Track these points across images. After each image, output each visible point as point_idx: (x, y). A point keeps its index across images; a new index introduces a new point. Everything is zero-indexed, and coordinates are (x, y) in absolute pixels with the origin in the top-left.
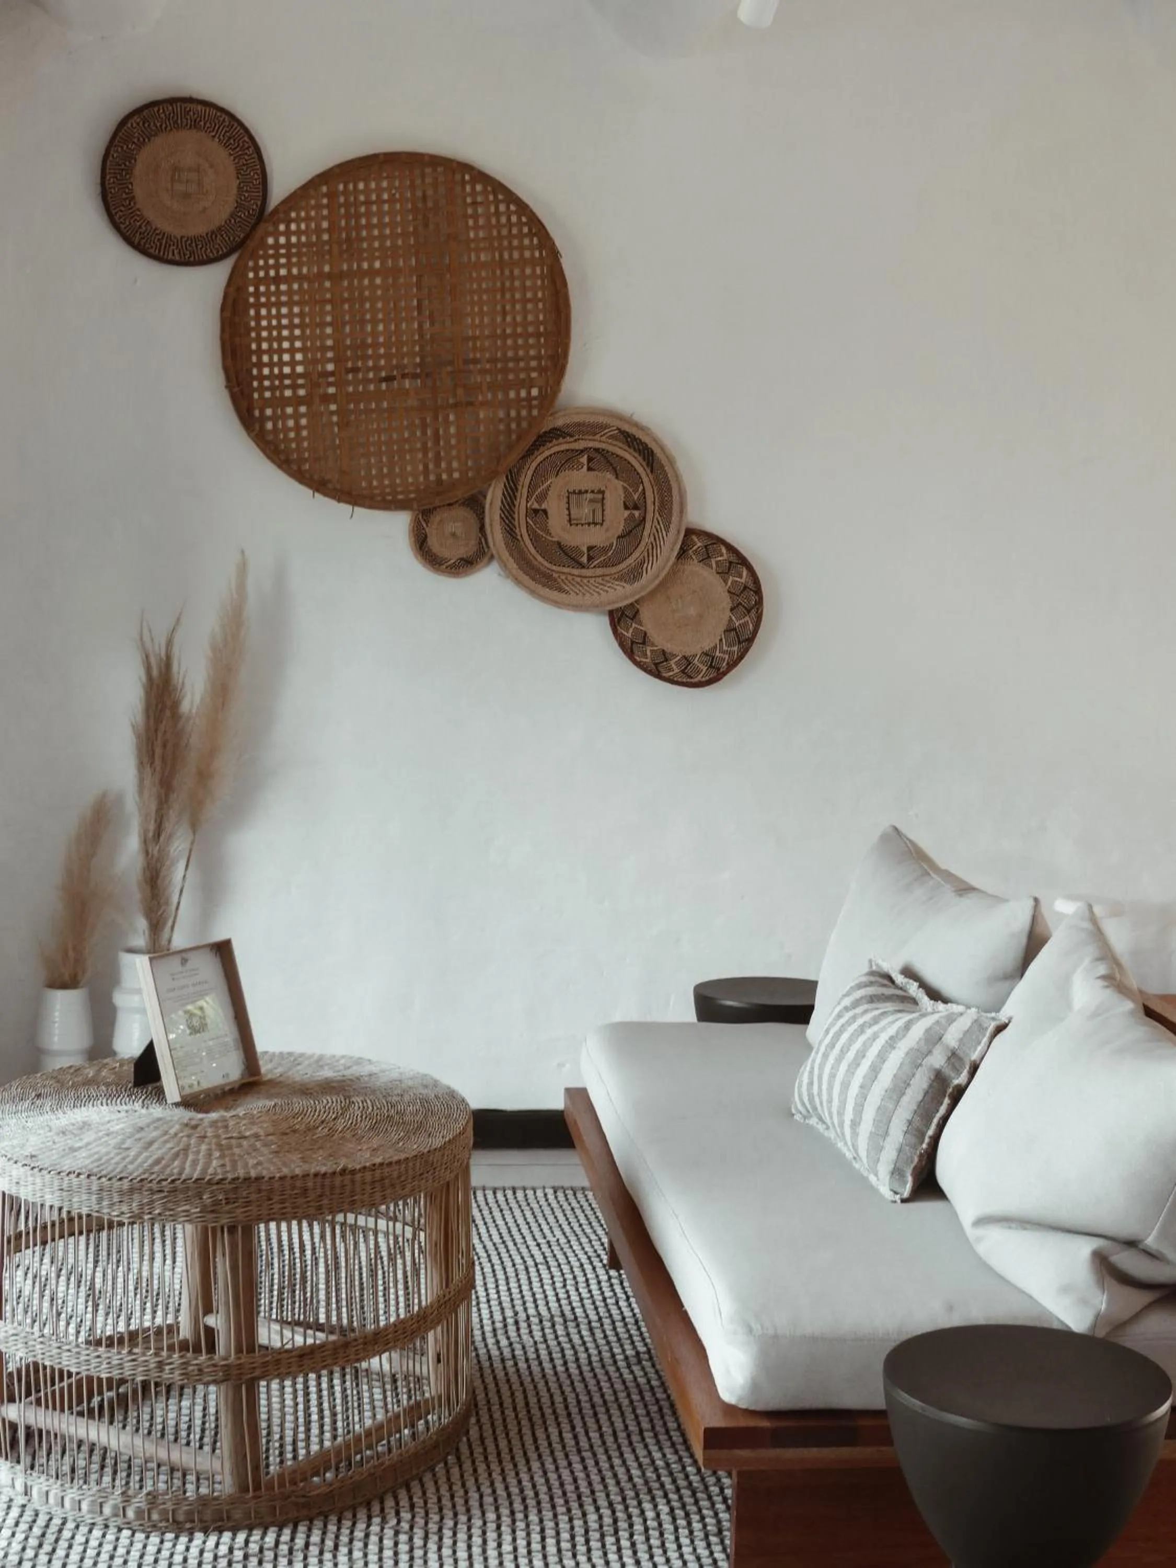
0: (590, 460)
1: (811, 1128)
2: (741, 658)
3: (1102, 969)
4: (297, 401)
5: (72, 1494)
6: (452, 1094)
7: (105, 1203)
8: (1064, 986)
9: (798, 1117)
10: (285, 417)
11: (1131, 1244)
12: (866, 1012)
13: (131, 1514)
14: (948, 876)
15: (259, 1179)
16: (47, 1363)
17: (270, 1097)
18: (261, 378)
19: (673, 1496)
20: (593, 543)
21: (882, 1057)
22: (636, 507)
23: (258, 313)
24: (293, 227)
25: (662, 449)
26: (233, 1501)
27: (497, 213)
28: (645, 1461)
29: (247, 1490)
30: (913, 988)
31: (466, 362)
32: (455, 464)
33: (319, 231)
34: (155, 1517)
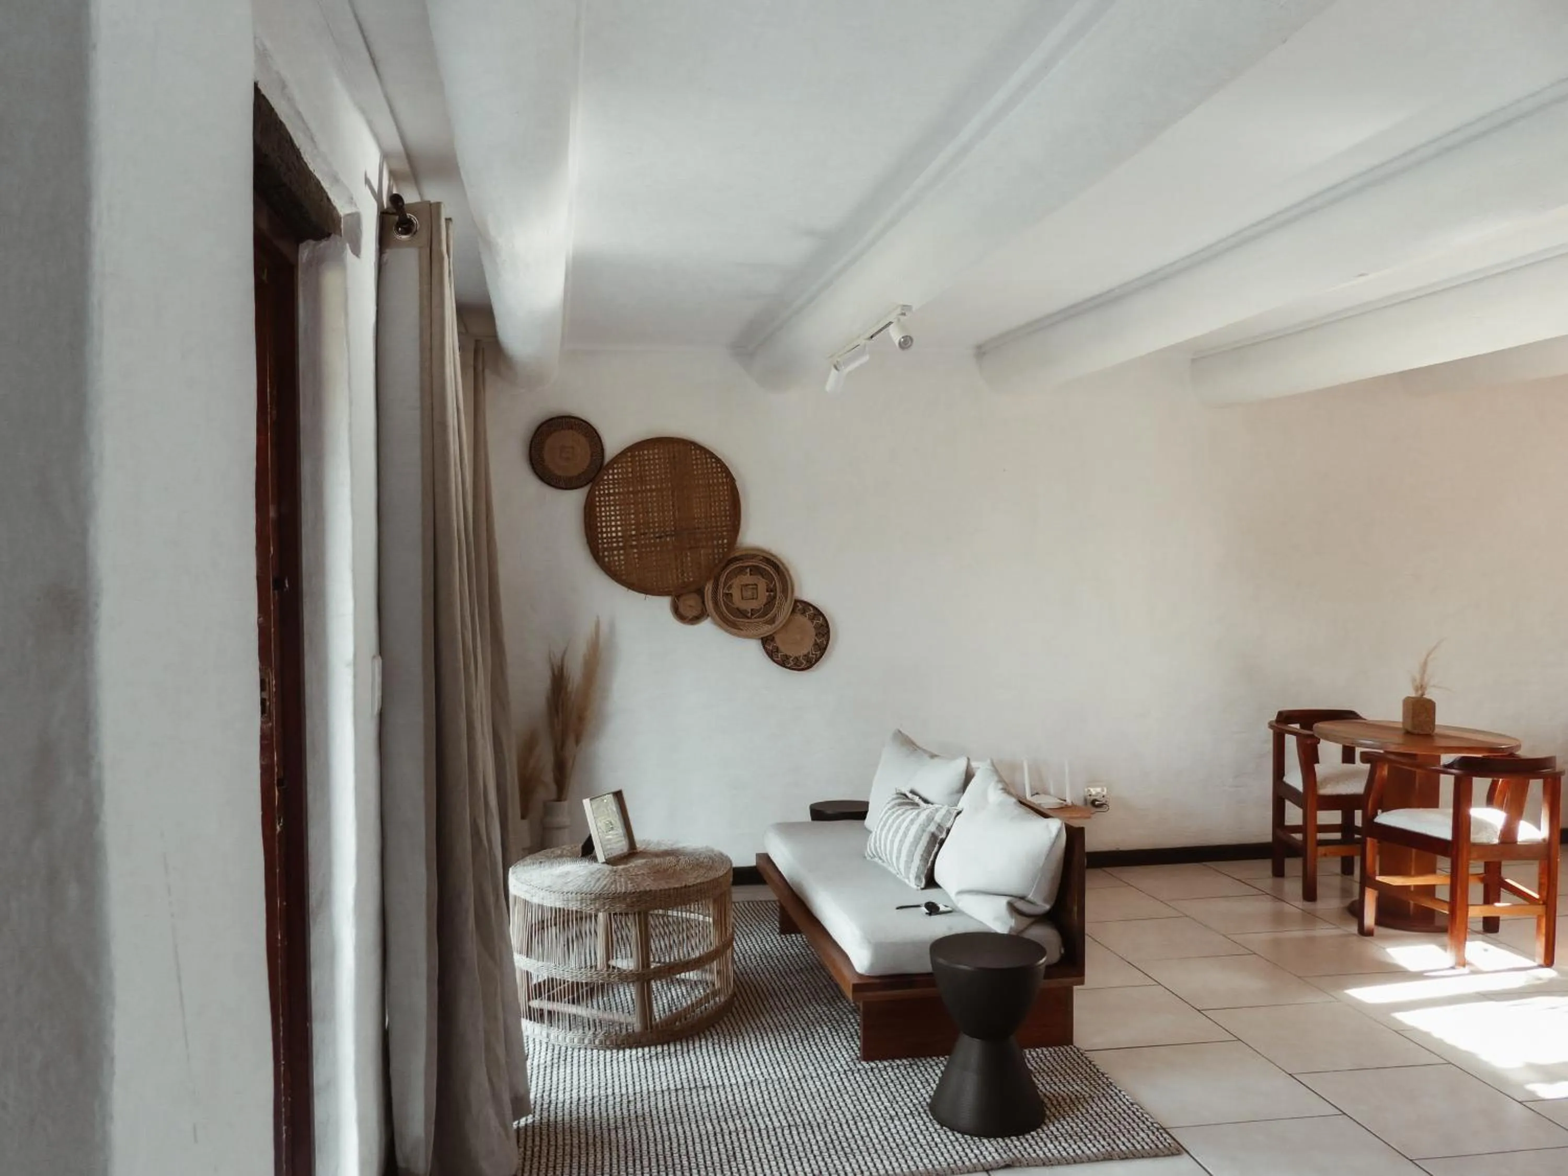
0: (751, 571)
1: (876, 863)
2: (821, 657)
3: (1000, 786)
4: (619, 548)
5: (570, 1035)
6: (721, 854)
7: (584, 905)
8: (984, 795)
9: (868, 858)
10: (614, 556)
11: (1022, 898)
12: (897, 810)
13: (597, 1042)
14: (925, 751)
15: (650, 891)
16: (558, 978)
17: (644, 858)
18: (602, 538)
19: (829, 1024)
20: (753, 607)
21: (908, 829)
22: (771, 591)
23: (600, 509)
24: (616, 471)
25: (783, 564)
26: (642, 1034)
27: (707, 463)
28: (814, 1011)
29: (647, 1029)
30: (917, 799)
31: (695, 529)
32: (690, 574)
33: (627, 472)
34: (608, 1043)
